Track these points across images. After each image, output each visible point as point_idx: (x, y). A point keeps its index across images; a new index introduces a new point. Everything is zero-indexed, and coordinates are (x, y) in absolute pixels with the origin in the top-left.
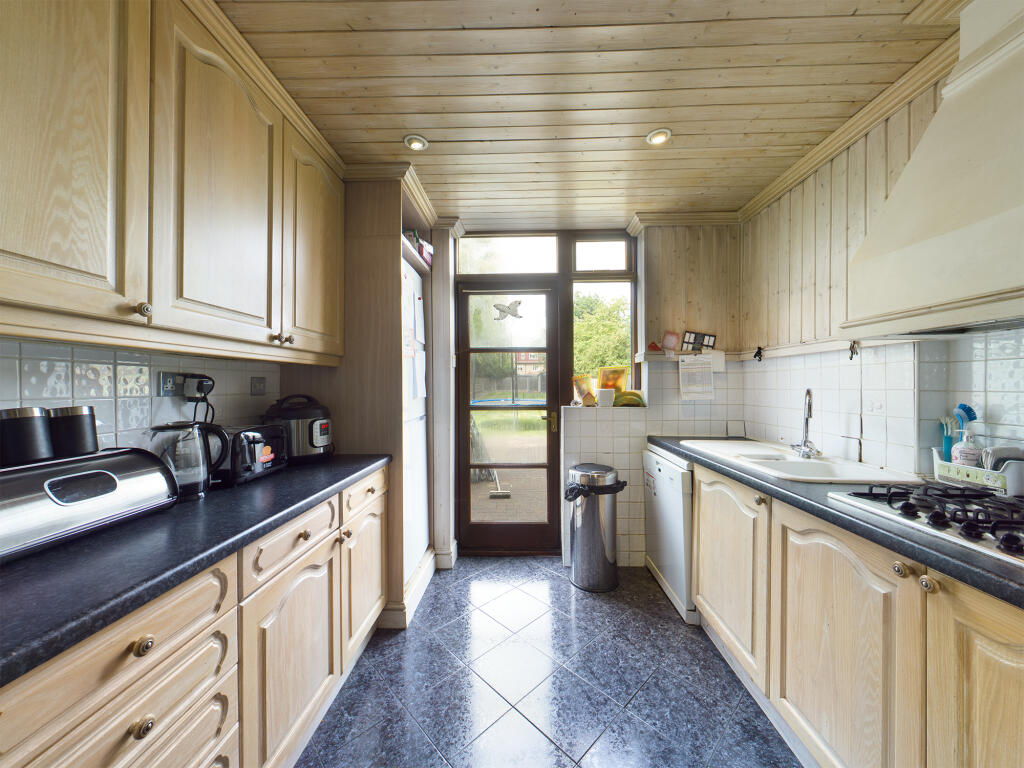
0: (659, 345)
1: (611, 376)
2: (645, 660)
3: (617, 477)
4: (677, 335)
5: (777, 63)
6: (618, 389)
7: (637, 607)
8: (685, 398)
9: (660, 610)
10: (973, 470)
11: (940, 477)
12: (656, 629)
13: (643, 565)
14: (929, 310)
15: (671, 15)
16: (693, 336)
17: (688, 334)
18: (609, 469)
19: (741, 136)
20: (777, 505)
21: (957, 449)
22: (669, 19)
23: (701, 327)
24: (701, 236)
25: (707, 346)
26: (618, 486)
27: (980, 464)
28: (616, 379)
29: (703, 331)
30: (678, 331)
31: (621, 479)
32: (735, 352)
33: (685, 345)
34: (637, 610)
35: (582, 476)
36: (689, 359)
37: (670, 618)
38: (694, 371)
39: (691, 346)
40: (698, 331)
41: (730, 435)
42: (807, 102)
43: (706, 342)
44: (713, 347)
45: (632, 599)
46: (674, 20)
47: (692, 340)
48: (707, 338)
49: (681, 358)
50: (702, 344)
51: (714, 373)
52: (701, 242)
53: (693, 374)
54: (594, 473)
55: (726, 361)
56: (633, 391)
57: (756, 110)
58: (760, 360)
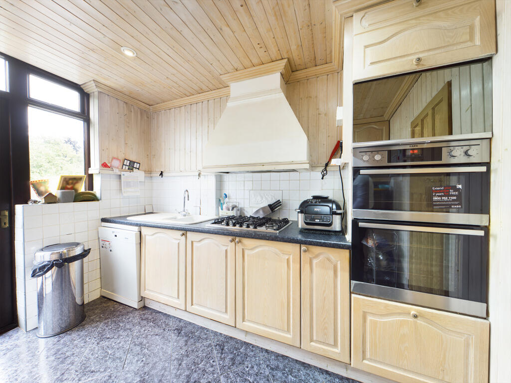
0: (109, 165)
1: (70, 181)
2: (123, 339)
3: (84, 247)
4: (120, 160)
5: (188, 61)
6: (76, 190)
7: (106, 319)
8: (125, 195)
9: (121, 312)
10: (228, 212)
11: (221, 215)
12: (123, 322)
13: (99, 296)
14: (227, 166)
15: (161, 9)
16: (129, 162)
17: (126, 161)
18: (77, 244)
19: (166, 78)
20: (189, 234)
21: (224, 206)
22: (159, 10)
23: (133, 159)
24: (132, 110)
25: (136, 168)
26: (86, 253)
27: (229, 210)
28: (75, 184)
29: (134, 160)
30: (120, 158)
31: (86, 249)
32: (149, 172)
33: (124, 166)
34: (106, 321)
35: (52, 254)
36: (127, 174)
37: (128, 312)
38: (130, 180)
39: (127, 167)
40: (131, 160)
41: (146, 212)
42: (190, 80)
43: (135, 166)
44: (138, 169)
45: (100, 317)
46: (161, 12)
47: (128, 164)
48: (136, 164)
49: (122, 173)
50: (133, 167)
51: (140, 182)
52: (133, 114)
53: (130, 182)
54: (64, 250)
55: (145, 177)
56: (87, 191)
57: (174, 71)
58: (162, 177)
